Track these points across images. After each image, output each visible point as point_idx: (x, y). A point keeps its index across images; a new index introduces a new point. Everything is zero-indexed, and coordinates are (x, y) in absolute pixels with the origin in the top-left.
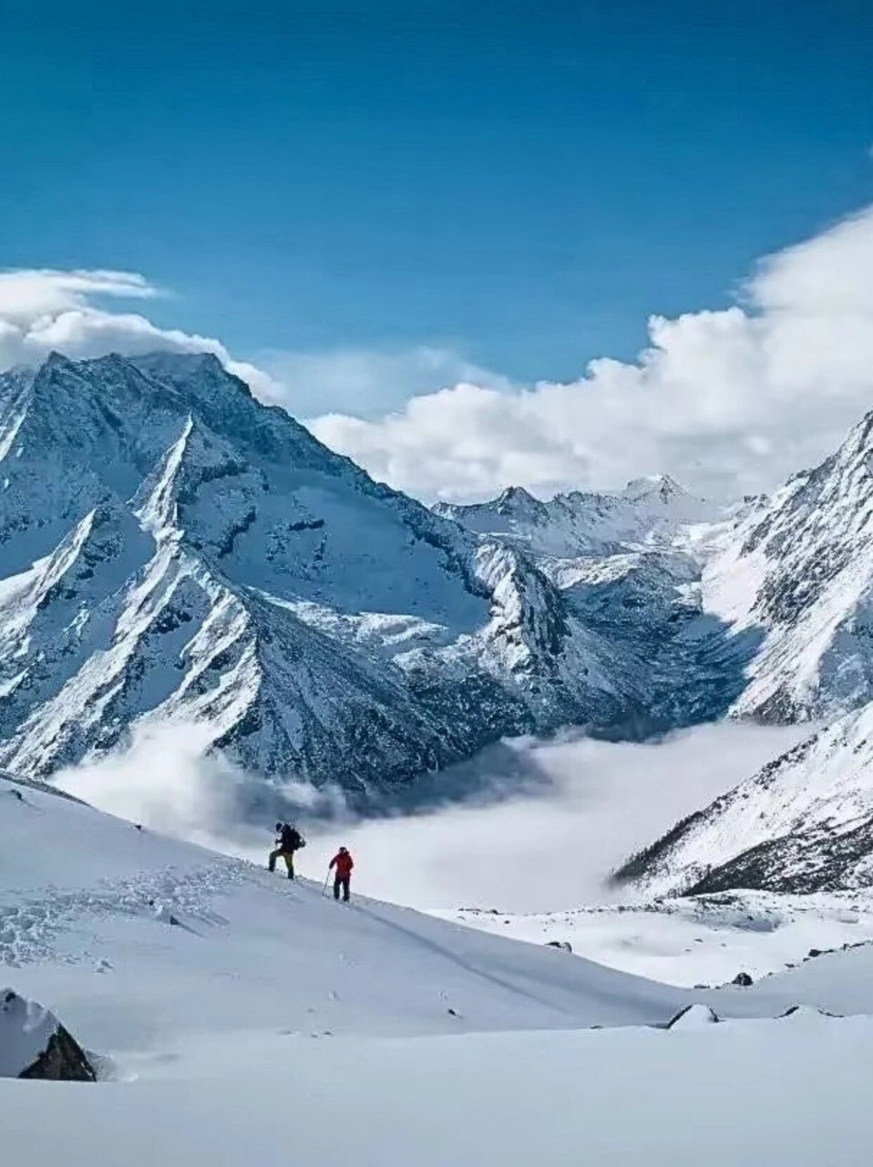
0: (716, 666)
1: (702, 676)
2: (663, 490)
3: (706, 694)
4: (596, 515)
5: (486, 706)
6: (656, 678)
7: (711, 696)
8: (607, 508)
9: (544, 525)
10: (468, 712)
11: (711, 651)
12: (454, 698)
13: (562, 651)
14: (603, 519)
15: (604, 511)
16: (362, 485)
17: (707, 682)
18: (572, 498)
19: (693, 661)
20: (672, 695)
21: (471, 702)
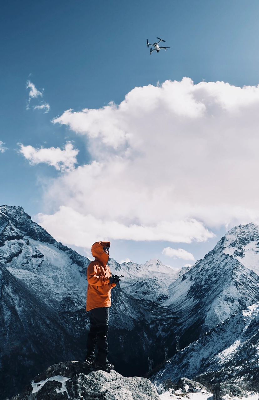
0: (174, 313)
1: (169, 316)
2: (157, 264)
3: (170, 322)
4: (136, 269)
5: (87, 320)
6: (152, 316)
7: (172, 323)
8: (140, 268)
9: (119, 270)
10: (80, 321)
11: (172, 309)
12: (75, 315)
13: (118, 302)
14: (138, 271)
15: (138, 268)
16: (59, 246)
17: (170, 318)
18: (129, 264)
19: (166, 312)
20: (158, 322)
21: (81, 317)
